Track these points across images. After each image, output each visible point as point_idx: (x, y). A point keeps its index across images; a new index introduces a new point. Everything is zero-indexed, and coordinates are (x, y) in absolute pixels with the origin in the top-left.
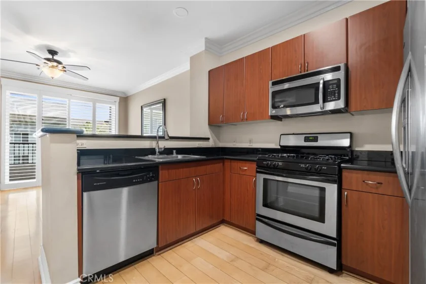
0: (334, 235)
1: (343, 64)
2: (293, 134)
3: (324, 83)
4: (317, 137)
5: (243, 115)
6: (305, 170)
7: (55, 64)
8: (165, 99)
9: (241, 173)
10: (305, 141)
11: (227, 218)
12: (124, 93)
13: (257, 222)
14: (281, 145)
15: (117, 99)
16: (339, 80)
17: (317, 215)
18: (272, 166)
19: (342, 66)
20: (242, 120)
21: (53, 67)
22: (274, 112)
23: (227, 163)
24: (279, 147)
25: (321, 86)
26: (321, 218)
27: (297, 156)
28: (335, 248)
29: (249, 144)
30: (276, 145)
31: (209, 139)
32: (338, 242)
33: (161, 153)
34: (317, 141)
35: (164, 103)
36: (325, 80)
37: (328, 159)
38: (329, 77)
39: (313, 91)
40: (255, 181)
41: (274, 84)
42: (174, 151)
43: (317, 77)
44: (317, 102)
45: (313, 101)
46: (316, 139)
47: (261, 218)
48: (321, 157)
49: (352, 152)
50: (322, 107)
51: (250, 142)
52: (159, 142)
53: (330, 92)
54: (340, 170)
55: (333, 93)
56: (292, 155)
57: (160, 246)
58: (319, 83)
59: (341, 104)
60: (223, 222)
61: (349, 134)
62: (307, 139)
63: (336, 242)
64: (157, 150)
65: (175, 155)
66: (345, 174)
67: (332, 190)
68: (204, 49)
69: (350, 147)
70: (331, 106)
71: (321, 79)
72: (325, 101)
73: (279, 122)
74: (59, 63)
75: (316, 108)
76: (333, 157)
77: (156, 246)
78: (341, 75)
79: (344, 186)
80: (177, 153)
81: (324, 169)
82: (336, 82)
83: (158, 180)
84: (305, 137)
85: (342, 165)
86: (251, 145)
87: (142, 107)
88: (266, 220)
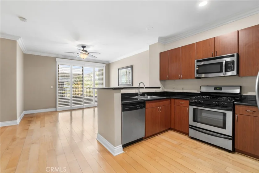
0: (231, 135)
1: (236, 54)
2: (208, 86)
3: (226, 62)
4: (222, 88)
5: (180, 76)
6: (215, 105)
7: (85, 52)
8: (132, 66)
9: (181, 105)
10: (214, 90)
11: (172, 127)
12: (108, 62)
13: (190, 129)
14: (201, 91)
15: (105, 65)
16: (234, 61)
17: (222, 125)
18: (198, 102)
19: (235, 54)
20: (179, 79)
21: (84, 54)
22: (198, 75)
23: (173, 101)
24: (200, 92)
25: (224, 63)
26: (224, 127)
27: (210, 97)
28: (231, 141)
29: (182, 90)
30: (198, 91)
31: (160, 87)
32: (233, 138)
33: (141, 95)
34: (221, 90)
35: (132, 67)
36: (226, 61)
37: (228, 100)
38: (228, 59)
39: (219, 66)
40: (189, 109)
41: (198, 61)
42: (146, 94)
43: (222, 59)
44: (221, 71)
45: (220, 71)
46: (221, 89)
47: (192, 127)
48: (224, 98)
49: (241, 96)
50: (224, 74)
51: (183, 89)
52: (140, 90)
53: (229, 67)
54: (234, 105)
55: (230, 67)
56: (208, 97)
57: (146, 136)
58: (223, 62)
59: (235, 73)
60: (171, 129)
61: (239, 87)
62: (215, 89)
63: (232, 138)
64: (139, 94)
65: (146, 96)
66: (236, 107)
67: (229, 114)
68: (157, 42)
69: (240, 93)
70: (229, 73)
71: (224, 61)
72: (226, 71)
73: (200, 80)
74: (86, 51)
75: (221, 74)
76: (230, 98)
77: (144, 136)
78: (235, 59)
79: (236, 112)
80: (147, 95)
81: (226, 104)
82: (232, 62)
83: (145, 107)
84: (215, 88)
85: (235, 103)
86: (184, 90)
87: (118, 69)
88: (195, 128)
